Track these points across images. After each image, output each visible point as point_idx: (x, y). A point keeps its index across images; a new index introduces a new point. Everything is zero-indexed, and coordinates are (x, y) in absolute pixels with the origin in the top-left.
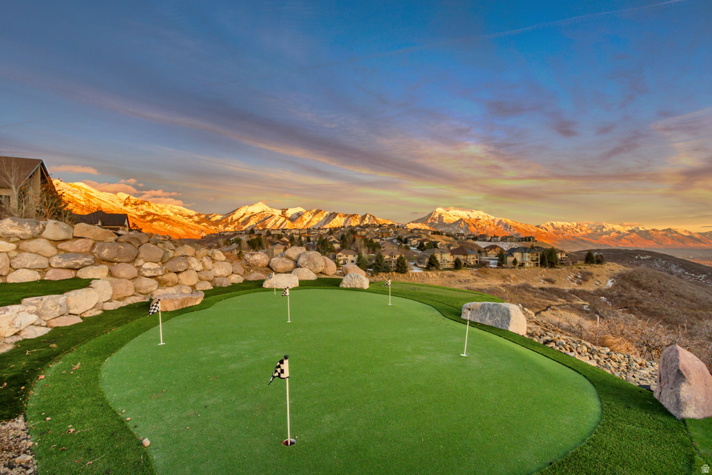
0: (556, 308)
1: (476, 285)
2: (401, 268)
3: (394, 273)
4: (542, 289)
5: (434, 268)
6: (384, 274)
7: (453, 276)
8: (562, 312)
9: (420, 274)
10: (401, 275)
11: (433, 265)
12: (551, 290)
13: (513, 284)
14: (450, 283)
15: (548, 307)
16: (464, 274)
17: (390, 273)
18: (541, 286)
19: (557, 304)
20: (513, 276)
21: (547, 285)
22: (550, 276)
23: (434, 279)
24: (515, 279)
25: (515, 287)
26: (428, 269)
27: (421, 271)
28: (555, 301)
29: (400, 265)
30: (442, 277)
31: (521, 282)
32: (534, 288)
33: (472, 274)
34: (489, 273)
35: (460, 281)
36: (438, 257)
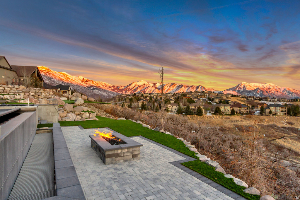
0: (287, 138)
1: (240, 124)
2: (199, 113)
3: (195, 116)
4: (283, 128)
5: (218, 113)
6: (190, 116)
7: (229, 118)
8: (290, 141)
9: (210, 116)
10: (199, 117)
11: (218, 112)
12: (289, 129)
13: (265, 124)
14: (225, 121)
15: (282, 137)
16: (236, 118)
17: (193, 116)
18: (283, 126)
19: (289, 136)
20: (266, 120)
21: (288, 126)
22: (291, 121)
23: (217, 119)
24: (267, 121)
25: (265, 126)
26: (214, 114)
27: (211, 115)
28: (289, 134)
29: (199, 111)
30: (222, 118)
31: (271, 123)
32: (278, 127)
33: (241, 118)
34: (252, 118)
35: (232, 121)
36: (222, 109)
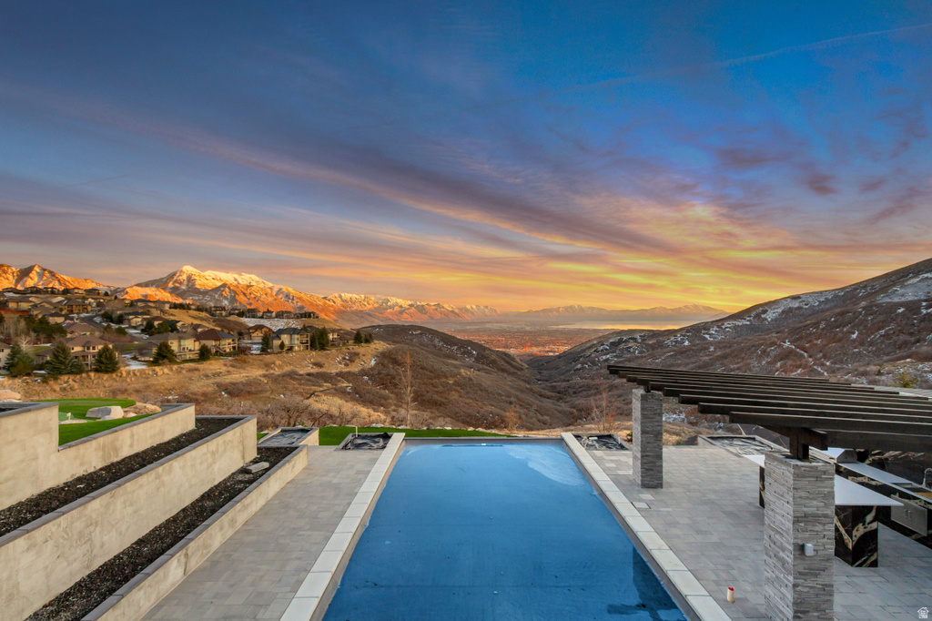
0: (320, 394)
1: (228, 379)
2: (106, 364)
3: (92, 374)
4: (309, 375)
5: (166, 361)
6: (72, 377)
7: (197, 370)
8: (325, 398)
9: (142, 371)
10: (106, 376)
11: (164, 357)
12: (318, 375)
13: (277, 372)
14: (191, 379)
15: (312, 394)
16: (214, 366)
17: (84, 375)
18: (308, 372)
19: (321, 389)
20: (278, 362)
21: (315, 370)
22: (319, 360)
23: (164, 377)
24: (280, 365)
25: (279, 376)
26: (156, 362)
27: (144, 367)
28: (321, 386)
29: (104, 360)
30: (179, 372)
31: (287, 369)
32: (301, 375)
33: (225, 365)
34: (249, 362)
35: (207, 376)
36: (174, 346)
